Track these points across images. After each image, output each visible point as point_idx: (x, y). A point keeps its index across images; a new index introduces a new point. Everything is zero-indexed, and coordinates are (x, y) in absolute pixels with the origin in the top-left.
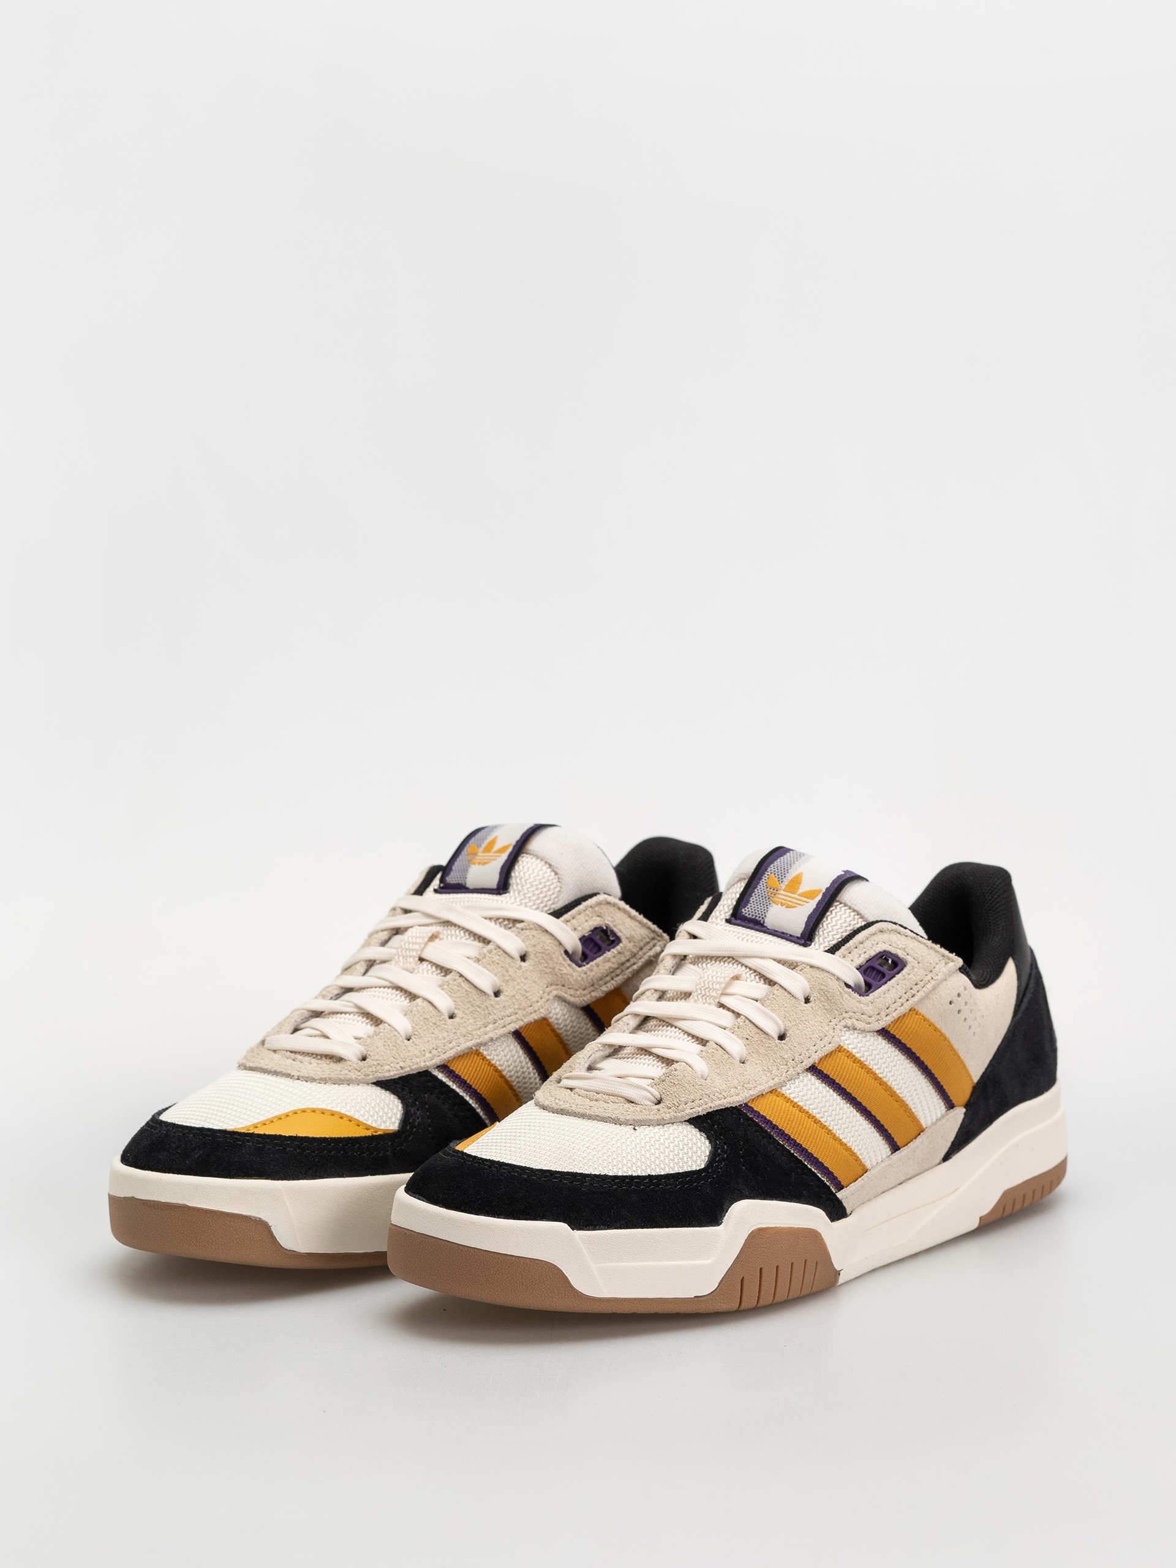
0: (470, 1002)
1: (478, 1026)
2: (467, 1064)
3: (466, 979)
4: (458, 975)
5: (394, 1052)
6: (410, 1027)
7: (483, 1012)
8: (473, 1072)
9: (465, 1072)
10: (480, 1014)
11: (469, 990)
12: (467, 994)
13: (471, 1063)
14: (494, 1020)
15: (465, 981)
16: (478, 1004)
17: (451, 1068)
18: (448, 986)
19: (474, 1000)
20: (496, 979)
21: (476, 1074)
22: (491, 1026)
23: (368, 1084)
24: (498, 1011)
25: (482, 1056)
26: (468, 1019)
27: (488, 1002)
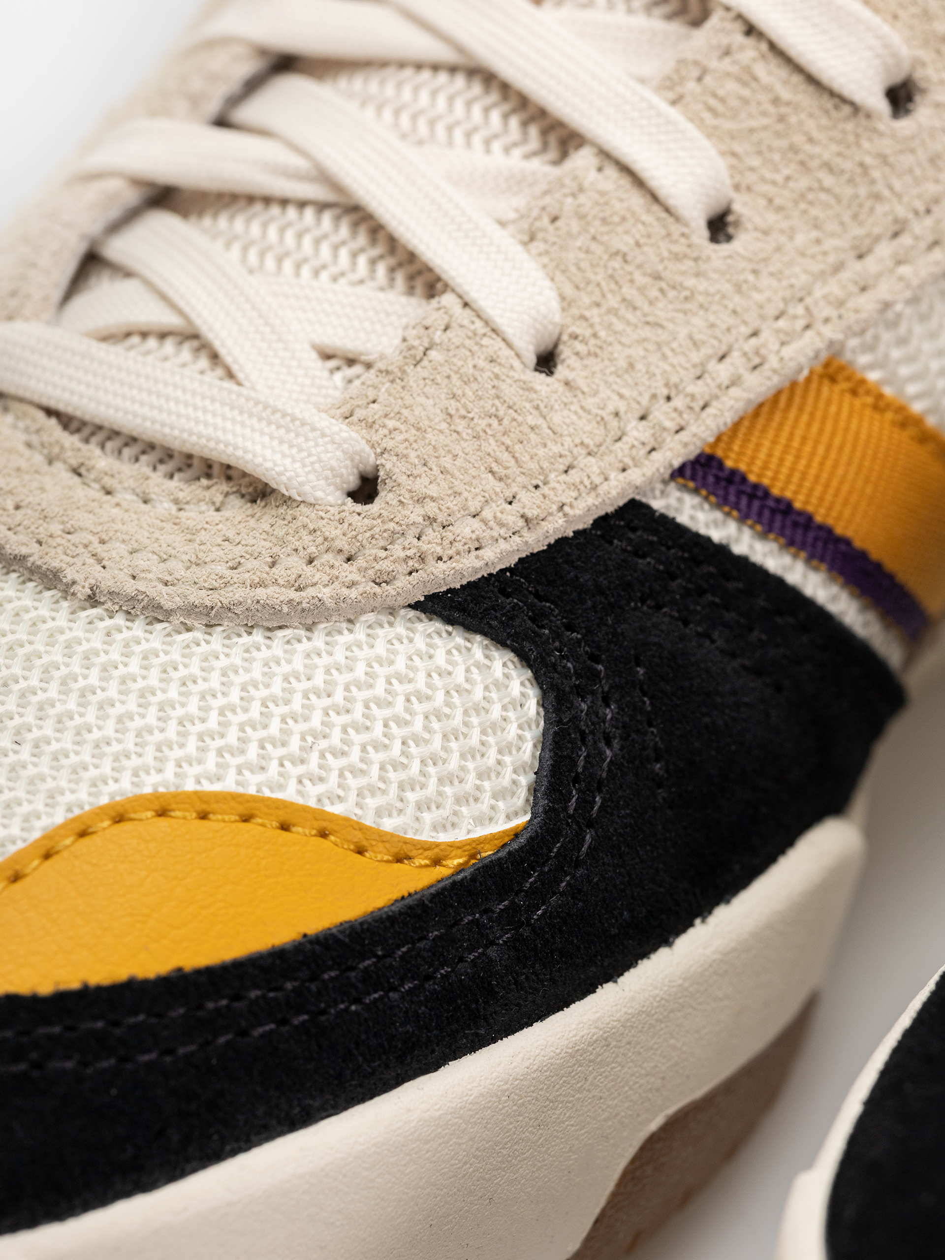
0: (794, 149)
1: (832, 259)
2: (791, 435)
3: (773, 47)
4: (738, 27)
5: (491, 446)
6: (555, 305)
7: (848, 191)
8: (817, 459)
9: (785, 470)
10: (838, 199)
11: (786, 94)
12: (782, 119)
13: (809, 425)
14: (896, 221)
15: (770, 55)
16: (826, 156)
17: (729, 463)
18: (700, 79)
19: (811, 140)
20: (896, 38)
21: (829, 464)
22: (885, 250)
23: (392, 611)
24: (908, 179)
25: (848, 379)
26: (791, 234)
27: (866, 145)
